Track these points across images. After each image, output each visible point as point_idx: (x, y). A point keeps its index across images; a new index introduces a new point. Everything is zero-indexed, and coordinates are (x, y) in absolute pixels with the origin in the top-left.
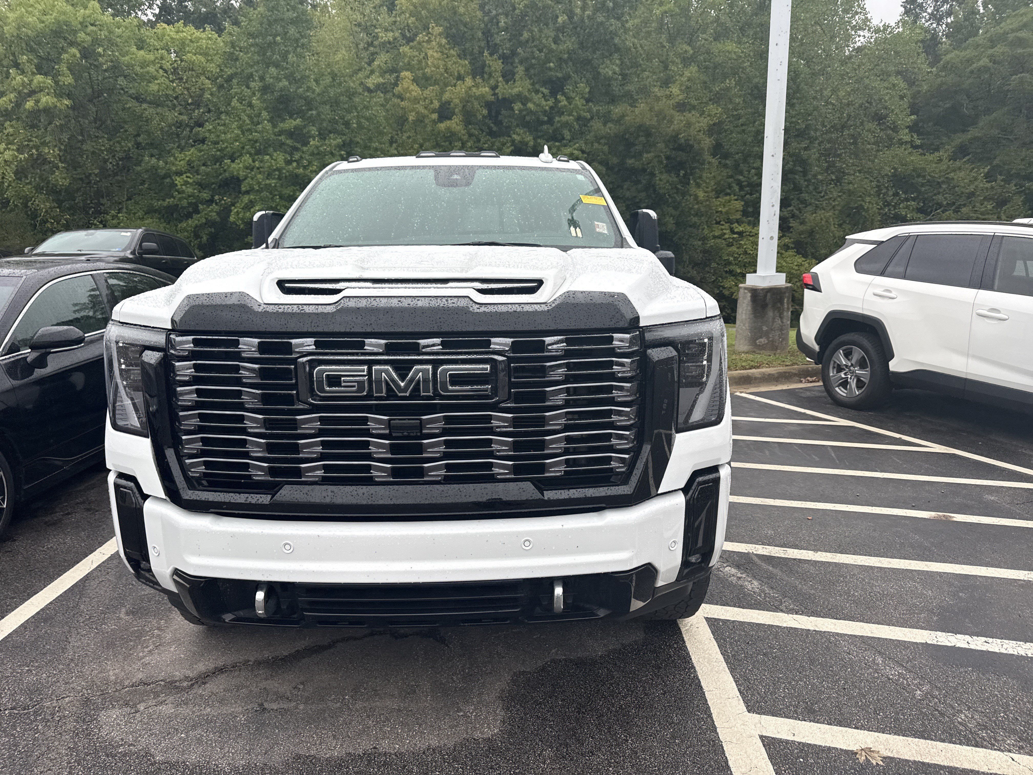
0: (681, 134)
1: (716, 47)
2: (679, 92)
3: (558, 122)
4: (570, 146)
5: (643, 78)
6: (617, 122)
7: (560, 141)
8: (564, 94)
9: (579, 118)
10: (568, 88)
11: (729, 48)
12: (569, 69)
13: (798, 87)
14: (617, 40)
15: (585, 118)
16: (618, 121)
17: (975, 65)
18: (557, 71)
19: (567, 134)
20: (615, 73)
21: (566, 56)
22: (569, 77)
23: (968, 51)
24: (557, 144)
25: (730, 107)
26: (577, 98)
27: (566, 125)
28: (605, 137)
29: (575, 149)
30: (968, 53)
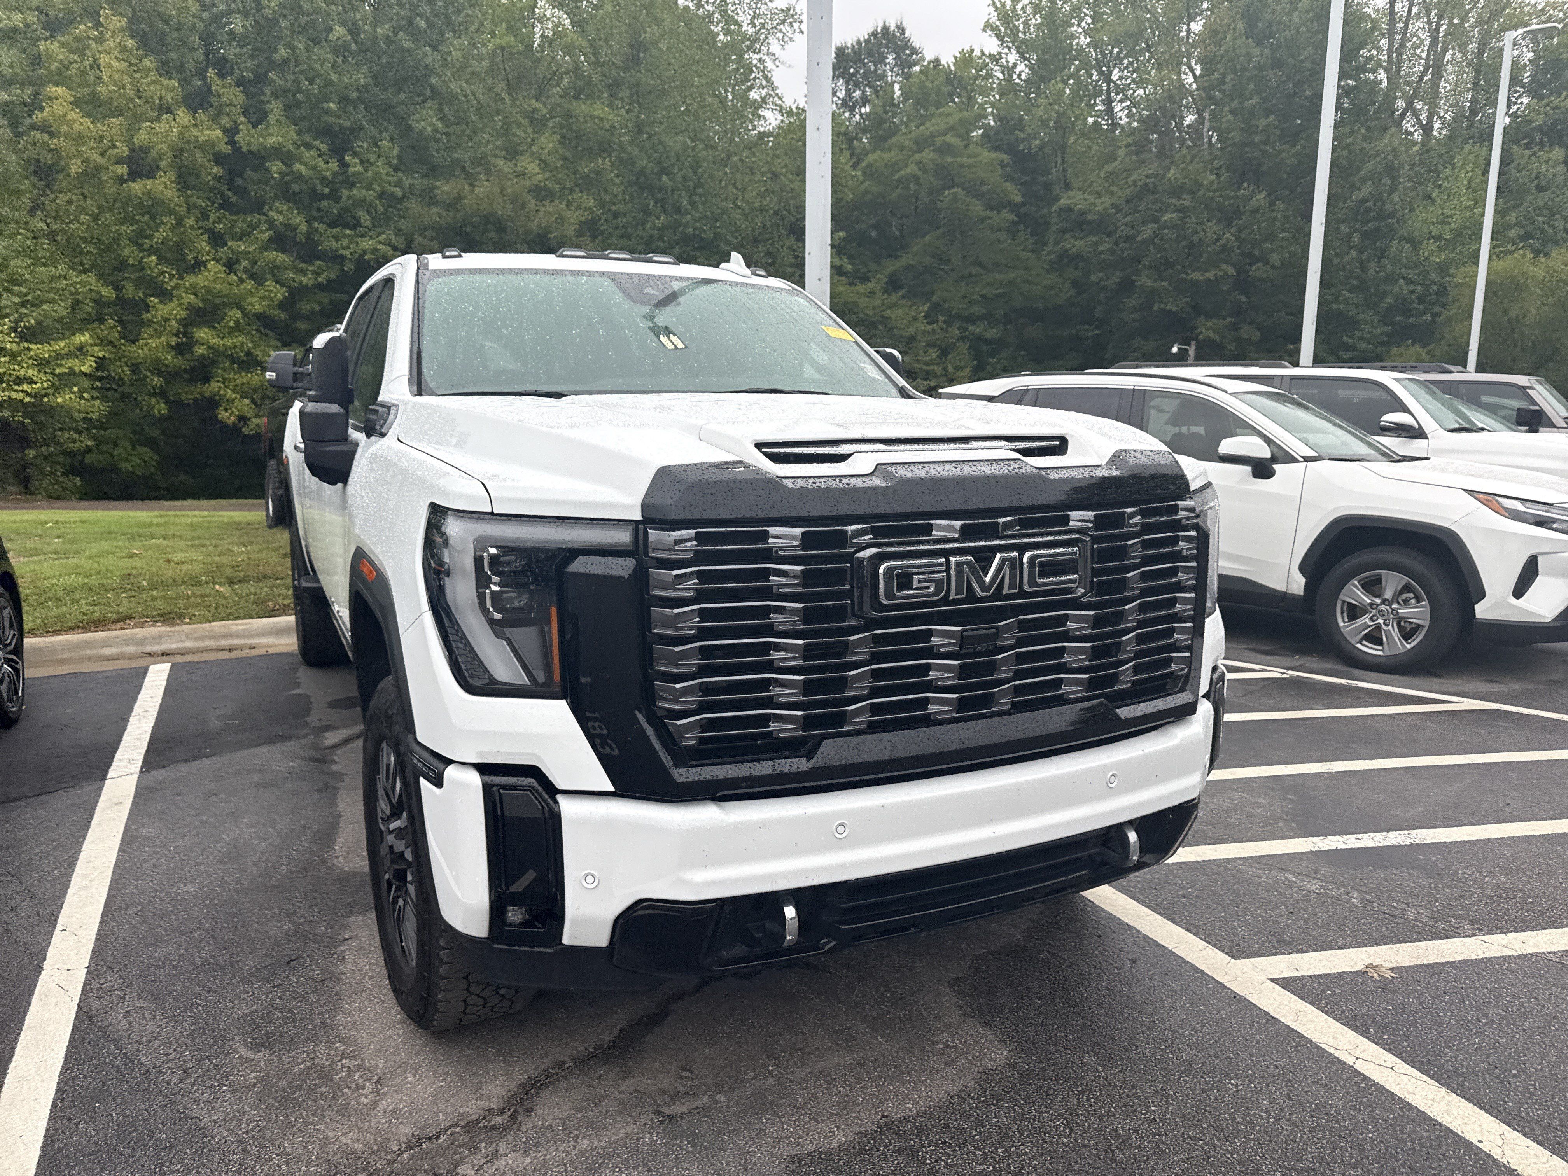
0: (551, 232)
1: (581, 108)
2: (537, 170)
3: (349, 197)
4: (371, 238)
5: (481, 143)
6: (449, 205)
7: (353, 228)
8: (355, 154)
9: (382, 195)
10: (360, 145)
11: (599, 113)
12: (360, 115)
13: (699, 179)
14: (434, 80)
15: (392, 195)
16: (453, 204)
17: (902, 172)
18: (339, 117)
19: (365, 218)
20: (436, 130)
21: (355, 94)
22: (362, 128)
23: (893, 153)
24: (348, 232)
25: (607, 198)
26: (380, 164)
27: (361, 203)
28: (433, 228)
29: (380, 243)
30: (892, 156)
